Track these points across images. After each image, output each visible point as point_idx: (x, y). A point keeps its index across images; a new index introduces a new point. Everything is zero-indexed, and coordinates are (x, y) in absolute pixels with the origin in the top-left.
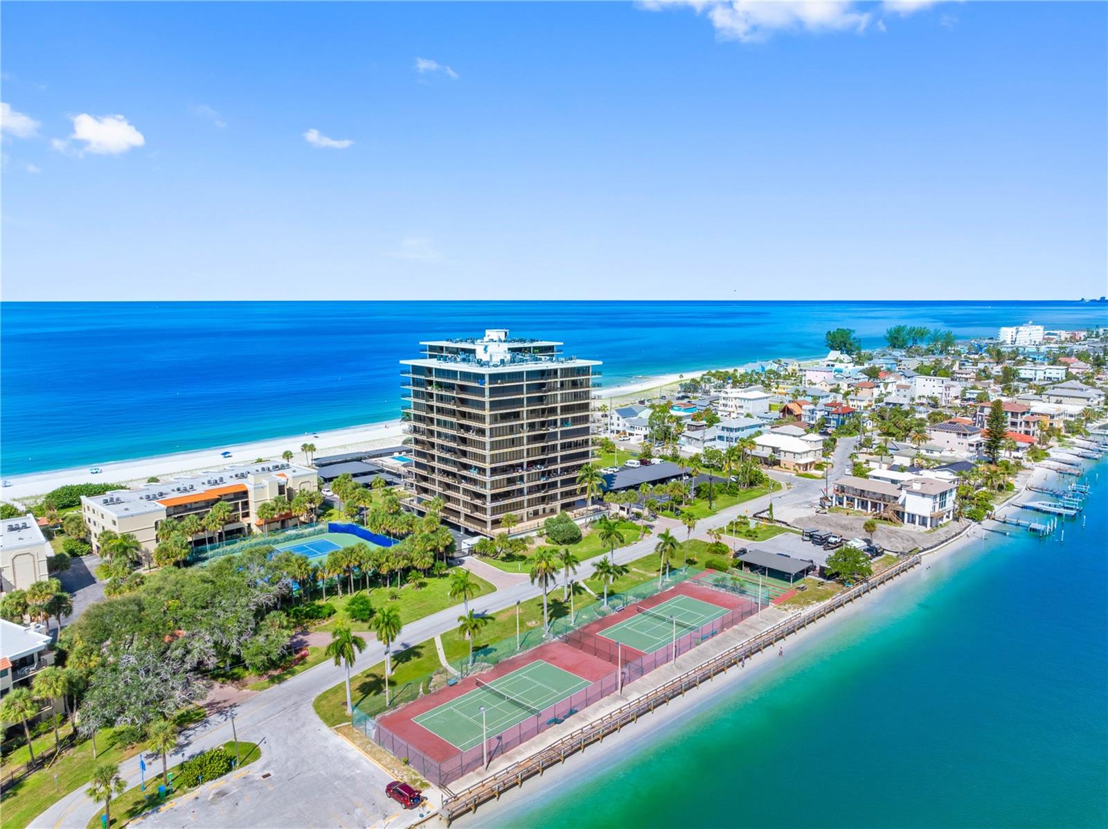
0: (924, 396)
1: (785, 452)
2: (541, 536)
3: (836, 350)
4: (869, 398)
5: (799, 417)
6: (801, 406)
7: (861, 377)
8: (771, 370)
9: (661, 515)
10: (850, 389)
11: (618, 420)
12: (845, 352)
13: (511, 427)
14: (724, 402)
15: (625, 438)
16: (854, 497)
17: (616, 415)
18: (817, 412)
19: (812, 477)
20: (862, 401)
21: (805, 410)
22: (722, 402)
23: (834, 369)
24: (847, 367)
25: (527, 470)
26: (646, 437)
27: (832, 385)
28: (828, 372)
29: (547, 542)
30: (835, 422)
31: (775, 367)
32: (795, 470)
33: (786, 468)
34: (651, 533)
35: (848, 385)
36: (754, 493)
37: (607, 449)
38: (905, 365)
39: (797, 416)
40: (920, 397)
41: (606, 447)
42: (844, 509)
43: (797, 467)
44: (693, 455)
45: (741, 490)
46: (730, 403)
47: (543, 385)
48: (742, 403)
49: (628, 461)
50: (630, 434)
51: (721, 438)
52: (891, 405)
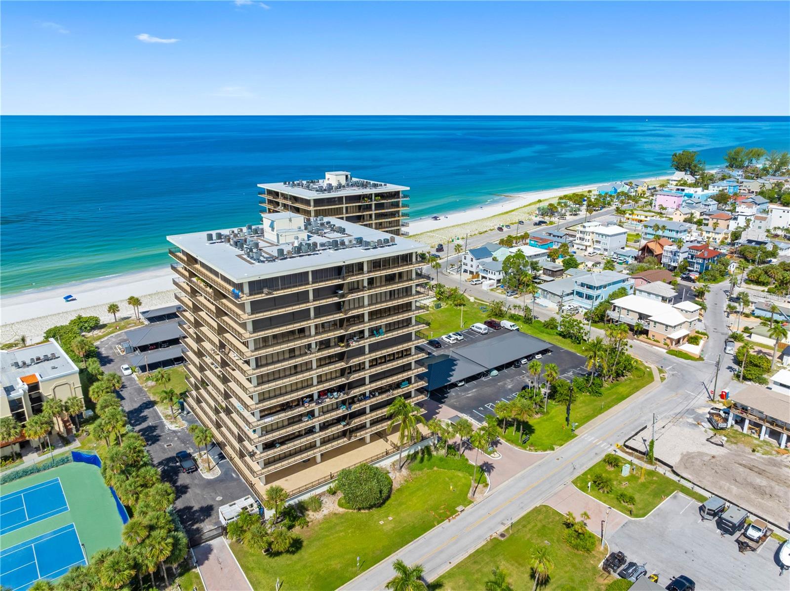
0: (779, 228)
1: (655, 322)
2: (333, 492)
3: (681, 171)
4: (726, 231)
5: (659, 257)
6: (662, 246)
7: (711, 203)
8: (623, 192)
9: (503, 437)
10: (702, 217)
11: (472, 261)
12: (689, 173)
13: (292, 351)
14: (581, 236)
15: (477, 282)
16: (761, 422)
17: (470, 256)
18: (681, 254)
19: (686, 356)
20: (718, 233)
21: (667, 251)
22: (579, 235)
23: (684, 193)
24: (696, 192)
25: (318, 403)
26: (499, 281)
27: (686, 214)
28: (678, 197)
29: (340, 505)
30: (699, 266)
31: (626, 189)
32: (665, 344)
33: (654, 341)
34: (487, 485)
35: (701, 213)
36: (622, 389)
37: (456, 302)
38: (746, 186)
39: (656, 256)
40: (775, 228)
41: (454, 301)
42: (745, 435)
43: (668, 342)
44: (547, 320)
45: (606, 385)
46: (587, 237)
47: (340, 287)
48: (600, 238)
49: (475, 325)
50: (483, 277)
51: (580, 294)
52: (754, 243)
